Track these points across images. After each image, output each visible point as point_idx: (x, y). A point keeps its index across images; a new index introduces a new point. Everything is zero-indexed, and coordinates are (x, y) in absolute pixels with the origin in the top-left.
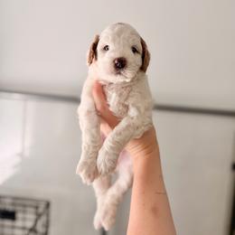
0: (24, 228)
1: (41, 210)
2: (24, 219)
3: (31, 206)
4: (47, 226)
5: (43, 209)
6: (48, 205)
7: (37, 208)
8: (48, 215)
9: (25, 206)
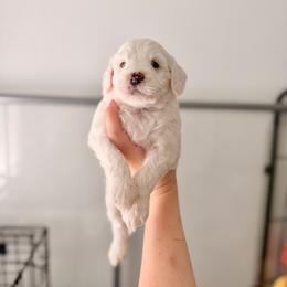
0: (18, 262)
1: (37, 239)
2: (17, 252)
3: (23, 236)
4: (46, 257)
5: (39, 237)
6: (45, 232)
7: (32, 237)
8: (46, 245)
9: (16, 236)
